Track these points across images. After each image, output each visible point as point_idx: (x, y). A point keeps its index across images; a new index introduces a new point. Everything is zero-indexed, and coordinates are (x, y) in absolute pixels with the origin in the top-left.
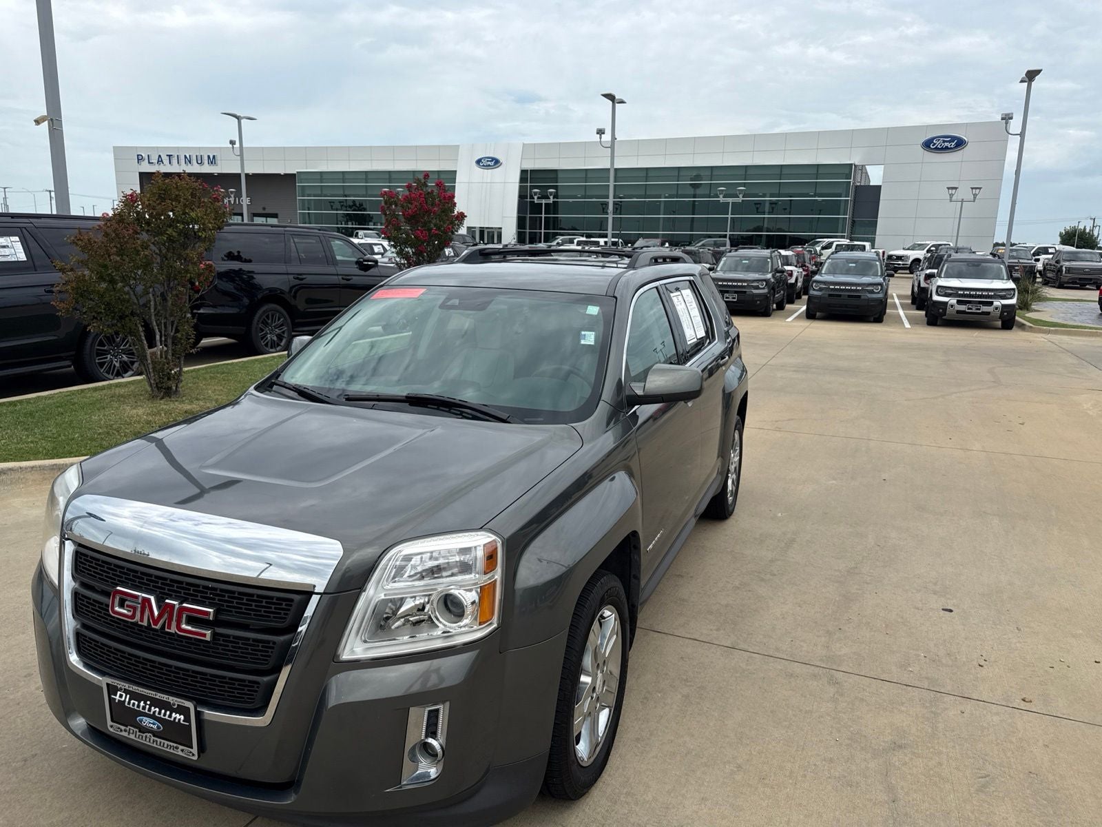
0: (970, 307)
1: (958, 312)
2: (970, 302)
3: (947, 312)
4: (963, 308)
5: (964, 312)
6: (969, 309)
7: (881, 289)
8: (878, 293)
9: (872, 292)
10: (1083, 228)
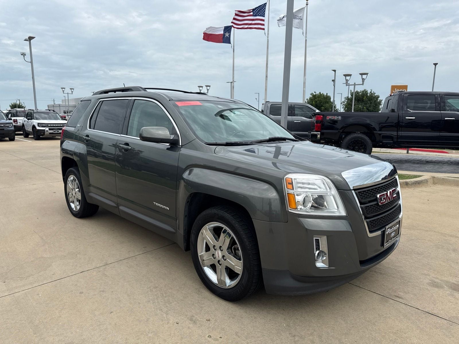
0: (55, 131)
1: (50, 133)
2: (54, 129)
3: (45, 134)
4: (51, 131)
5: (53, 133)
6: (54, 132)
7: (12, 125)
8: (11, 127)
9: (8, 127)
10: (19, 103)
